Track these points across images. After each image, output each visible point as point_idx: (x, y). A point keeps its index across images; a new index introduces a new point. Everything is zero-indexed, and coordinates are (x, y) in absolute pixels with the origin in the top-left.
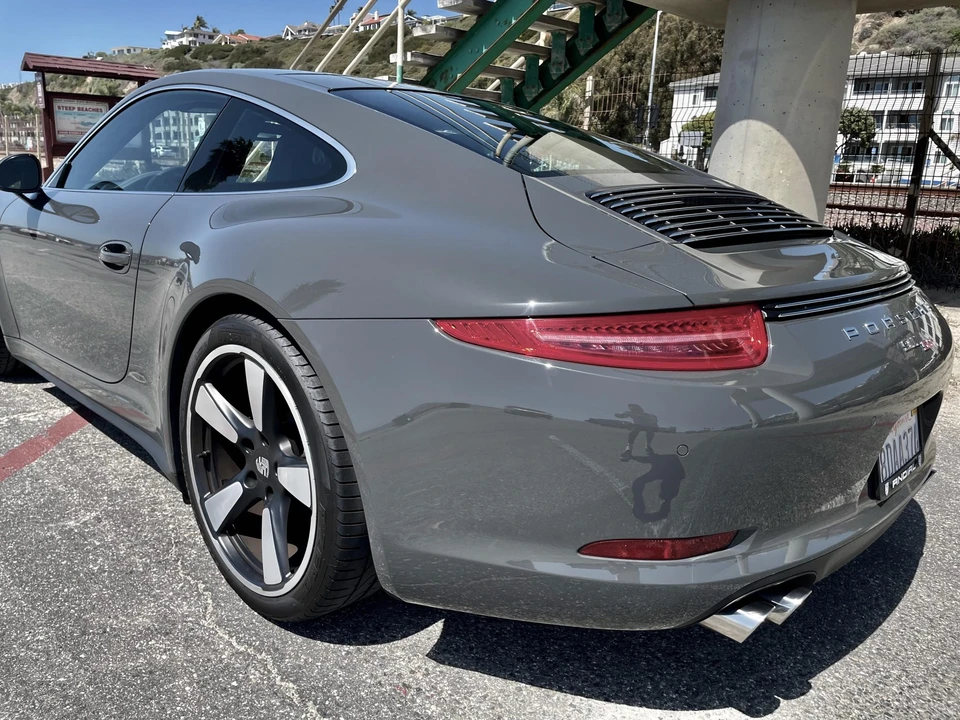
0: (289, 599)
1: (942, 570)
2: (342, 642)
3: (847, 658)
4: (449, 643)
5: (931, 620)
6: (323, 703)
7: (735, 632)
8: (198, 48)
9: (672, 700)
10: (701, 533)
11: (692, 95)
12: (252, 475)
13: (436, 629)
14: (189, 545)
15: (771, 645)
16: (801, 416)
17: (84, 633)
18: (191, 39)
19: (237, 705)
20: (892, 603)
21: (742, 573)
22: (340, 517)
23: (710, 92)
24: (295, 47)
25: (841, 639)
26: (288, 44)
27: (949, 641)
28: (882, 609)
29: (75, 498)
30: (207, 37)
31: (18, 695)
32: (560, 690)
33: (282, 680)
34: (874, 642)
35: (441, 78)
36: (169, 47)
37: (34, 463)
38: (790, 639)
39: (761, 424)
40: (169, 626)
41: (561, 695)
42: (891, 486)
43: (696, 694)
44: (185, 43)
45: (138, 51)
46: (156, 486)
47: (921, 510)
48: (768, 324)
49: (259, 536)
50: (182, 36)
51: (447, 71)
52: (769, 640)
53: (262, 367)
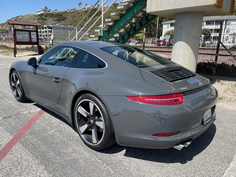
0: (99, 146)
1: (218, 138)
2: (108, 153)
3: (199, 154)
4: (127, 153)
5: (215, 147)
6: (107, 164)
7: (179, 149)
8: (46, 14)
9: (168, 161)
10: (173, 132)
11: (167, 25)
12: (89, 123)
13: (124, 151)
14: (74, 136)
15: (186, 152)
16: (190, 111)
17: (60, 153)
18: (44, 12)
19: (92, 164)
20: (208, 144)
21: (180, 138)
22: (109, 130)
23: (172, 25)
24: (70, 14)
25: (198, 151)
26: (68, 13)
27: (218, 151)
28: (206, 145)
29: (48, 128)
30: (48, 11)
31: (51, 164)
32: (148, 160)
33: (98, 160)
34: (204, 151)
35: (112, 30)
36: (38, 14)
37: (37, 121)
38: (189, 151)
39: (183, 113)
40: (75, 151)
41: (149, 161)
42: (206, 123)
43: (172, 160)
44: (42, 13)
45: (31, 15)
46: (64, 125)
47: (215, 126)
48: (183, 96)
49: (91, 134)
50: (42, 11)
51: (113, 29)
52: (185, 151)
53: (93, 104)
